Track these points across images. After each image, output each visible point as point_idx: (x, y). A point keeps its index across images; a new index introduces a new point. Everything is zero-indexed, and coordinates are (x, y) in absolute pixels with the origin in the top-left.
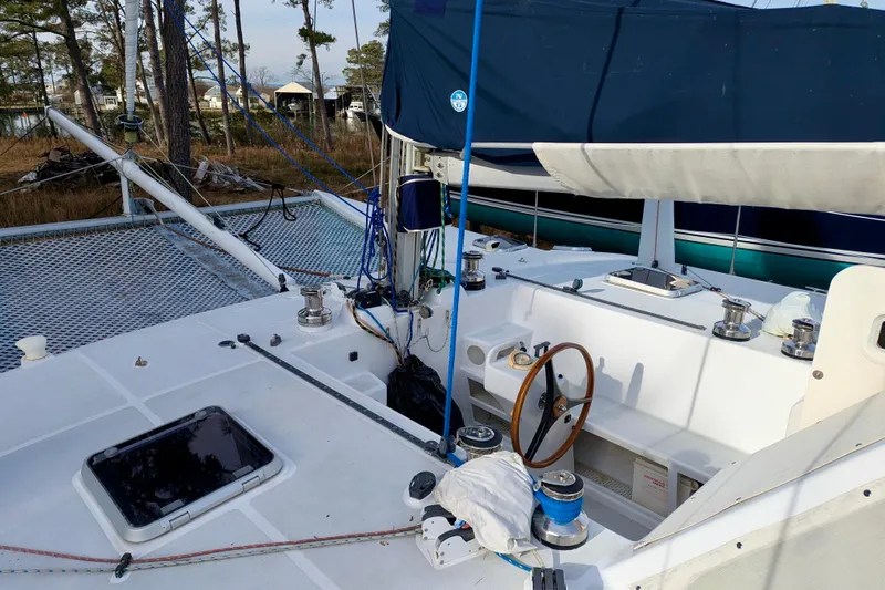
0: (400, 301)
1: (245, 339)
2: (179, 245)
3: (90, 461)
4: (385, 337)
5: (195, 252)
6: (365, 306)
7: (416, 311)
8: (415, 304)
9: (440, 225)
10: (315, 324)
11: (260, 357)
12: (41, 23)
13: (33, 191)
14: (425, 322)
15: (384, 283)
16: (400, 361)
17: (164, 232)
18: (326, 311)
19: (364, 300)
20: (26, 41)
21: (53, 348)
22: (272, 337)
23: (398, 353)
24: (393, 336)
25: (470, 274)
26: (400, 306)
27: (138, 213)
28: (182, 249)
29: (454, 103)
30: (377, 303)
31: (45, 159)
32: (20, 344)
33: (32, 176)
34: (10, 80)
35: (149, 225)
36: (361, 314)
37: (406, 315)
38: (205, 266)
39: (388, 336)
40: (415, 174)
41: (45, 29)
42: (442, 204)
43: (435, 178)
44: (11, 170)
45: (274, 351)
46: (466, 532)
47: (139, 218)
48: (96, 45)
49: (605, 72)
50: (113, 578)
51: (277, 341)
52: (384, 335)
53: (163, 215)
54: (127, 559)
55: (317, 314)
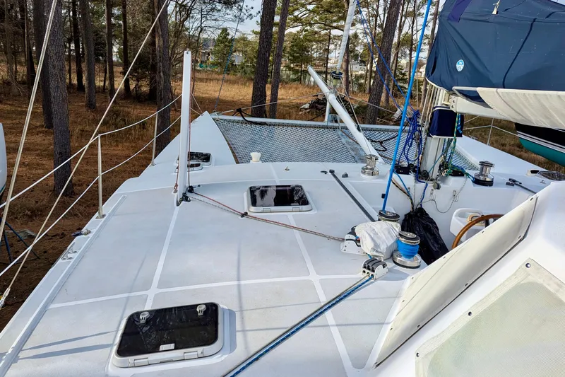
0: (422, 175)
1: (332, 172)
2: (343, 140)
3: (251, 188)
4: (407, 192)
5: (350, 145)
6: (398, 172)
7: (431, 184)
8: (432, 180)
9: (453, 136)
10: (369, 174)
11: (334, 179)
12: (335, 24)
13: (305, 113)
14: (436, 191)
15: (416, 164)
16: (413, 208)
17: (340, 133)
18: (376, 169)
19: (399, 169)
20: (326, 34)
21: (263, 159)
22: (343, 173)
23: (412, 203)
24: (412, 192)
25: (482, 175)
26: (422, 179)
27: (332, 121)
28: (345, 142)
29: (458, 66)
30: (407, 173)
31: (316, 98)
32: (252, 154)
33: (307, 106)
34: (315, 55)
35: (335, 128)
36: (395, 175)
37: (424, 185)
38: (351, 152)
39: (408, 192)
40: (444, 106)
41: (335, 28)
42: (456, 125)
43: (451, 109)
44: (299, 101)
45: (342, 180)
46: (357, 241)
47: (331, 124)
48: (361, 36)
49: (518, 53)
50: (240, 217)
51: (346, 176)
52: (406, 191)
53: (341, 125)
54: (246, 214)
55: (371, 169)
